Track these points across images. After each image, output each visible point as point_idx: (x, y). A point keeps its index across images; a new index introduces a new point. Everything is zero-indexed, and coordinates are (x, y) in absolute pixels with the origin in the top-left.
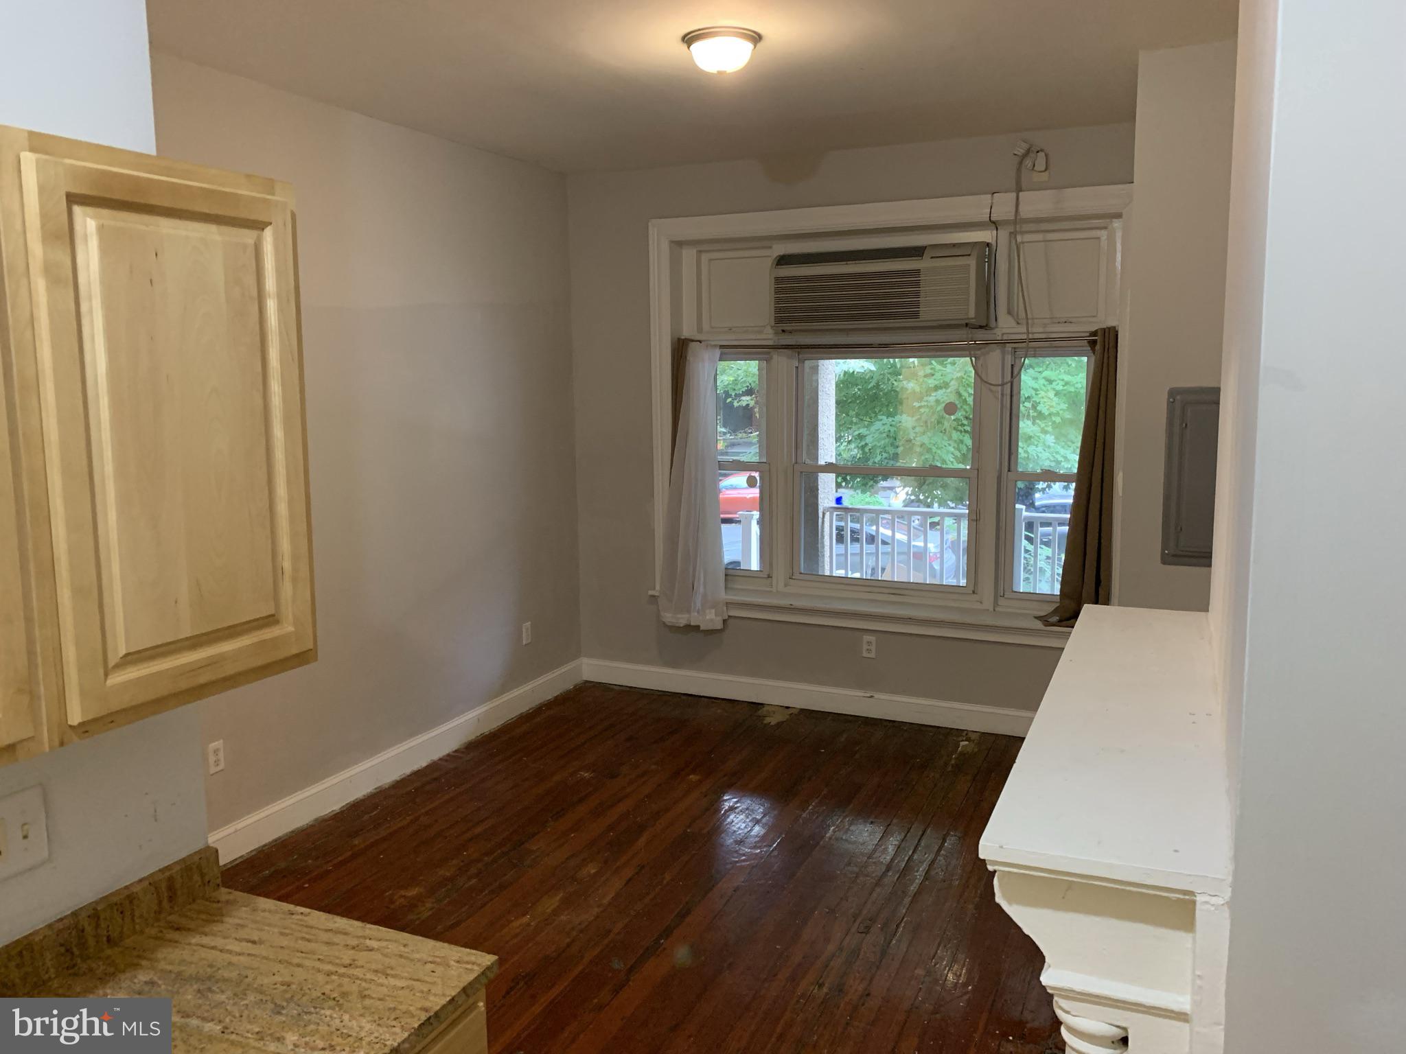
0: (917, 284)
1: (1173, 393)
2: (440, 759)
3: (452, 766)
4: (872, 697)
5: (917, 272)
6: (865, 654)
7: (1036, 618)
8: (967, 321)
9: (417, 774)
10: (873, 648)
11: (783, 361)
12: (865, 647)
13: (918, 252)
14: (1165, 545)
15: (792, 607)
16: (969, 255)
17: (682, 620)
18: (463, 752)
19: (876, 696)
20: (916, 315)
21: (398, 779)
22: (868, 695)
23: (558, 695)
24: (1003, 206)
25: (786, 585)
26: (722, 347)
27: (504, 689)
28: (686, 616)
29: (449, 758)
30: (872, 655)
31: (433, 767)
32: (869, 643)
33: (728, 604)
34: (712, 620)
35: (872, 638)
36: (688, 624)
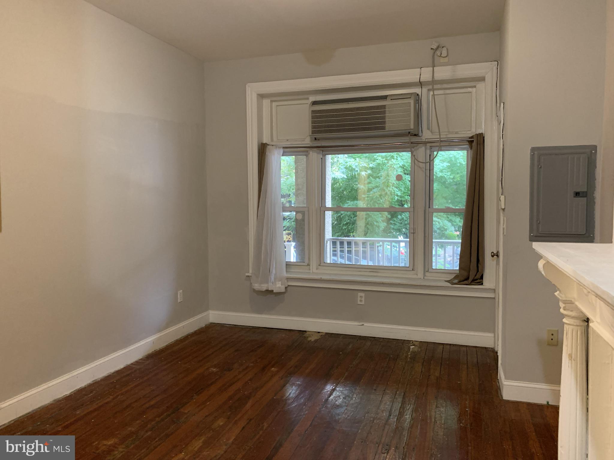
0: (384, 112)
1: (533, 149)
2: (132, 364)
3: (138, 367)
4: (363, 325)
5: (384, 107)
6: (359, 303)
7: (445, 281)
8: (409, 131)
9: (118, 372)
10: (363, 299)
11: (314, 155)
12: (359, 299)
13: (385, 97)
14: (531, 231)
15: (322, 279)
16: (410, 98)
17: (264, 287)
18: (144, 360)
19: (365, 324)
20: (383, 128)
21: (106, 375)
22: (361, 324)
23: (197, 330)
24: (426, 75)
25: (317, 269)
26: (284, 148)
27: (167, 326)
28: (266, 285)
29: (137, 363)
30: (363, 303)
31: (127, 368)
32: (361, 297)
33: (288, 279)
34: (279, 287)
35: (362, 294)
36: (267, 289)
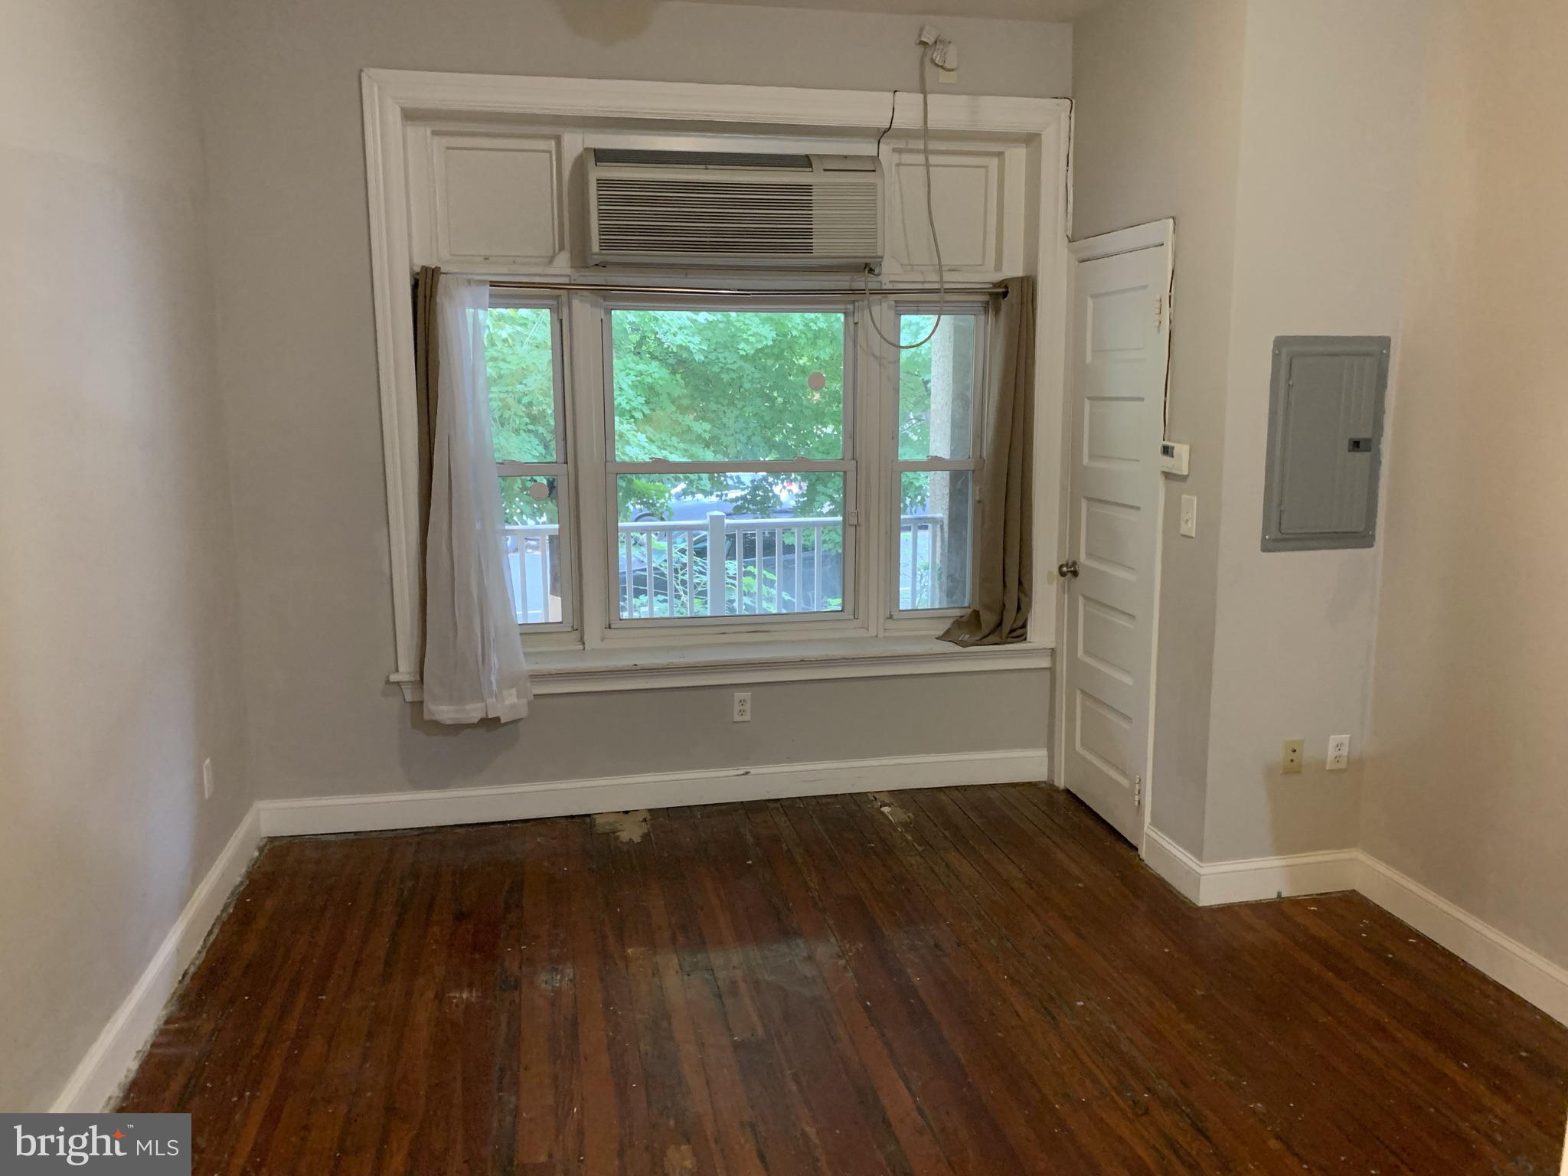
0: (808, 205)
1: (1280, 342)
4: (747, 773)
5: (806, 189)
6: (737, 718)
7: (937, 638)
8: (867, 261)
10: (748, 707)
11: (583, 310)
12: (737, 707)
13: (805, 162)
14: (1265, 529)
15: (637, 668)
16: (874, 171)
17: (473, 712)
19: (753, 771)
20: (808, 249)
22: (742, 772)
24: (907, 111)
25: (603, 640)
26: (493, 284)
28: (480, 705)
30: (747, 717)
32: (742, 702)
33: (536, 677)
34: (513, 706)
35: (746, 695)
36: (483, 715)
